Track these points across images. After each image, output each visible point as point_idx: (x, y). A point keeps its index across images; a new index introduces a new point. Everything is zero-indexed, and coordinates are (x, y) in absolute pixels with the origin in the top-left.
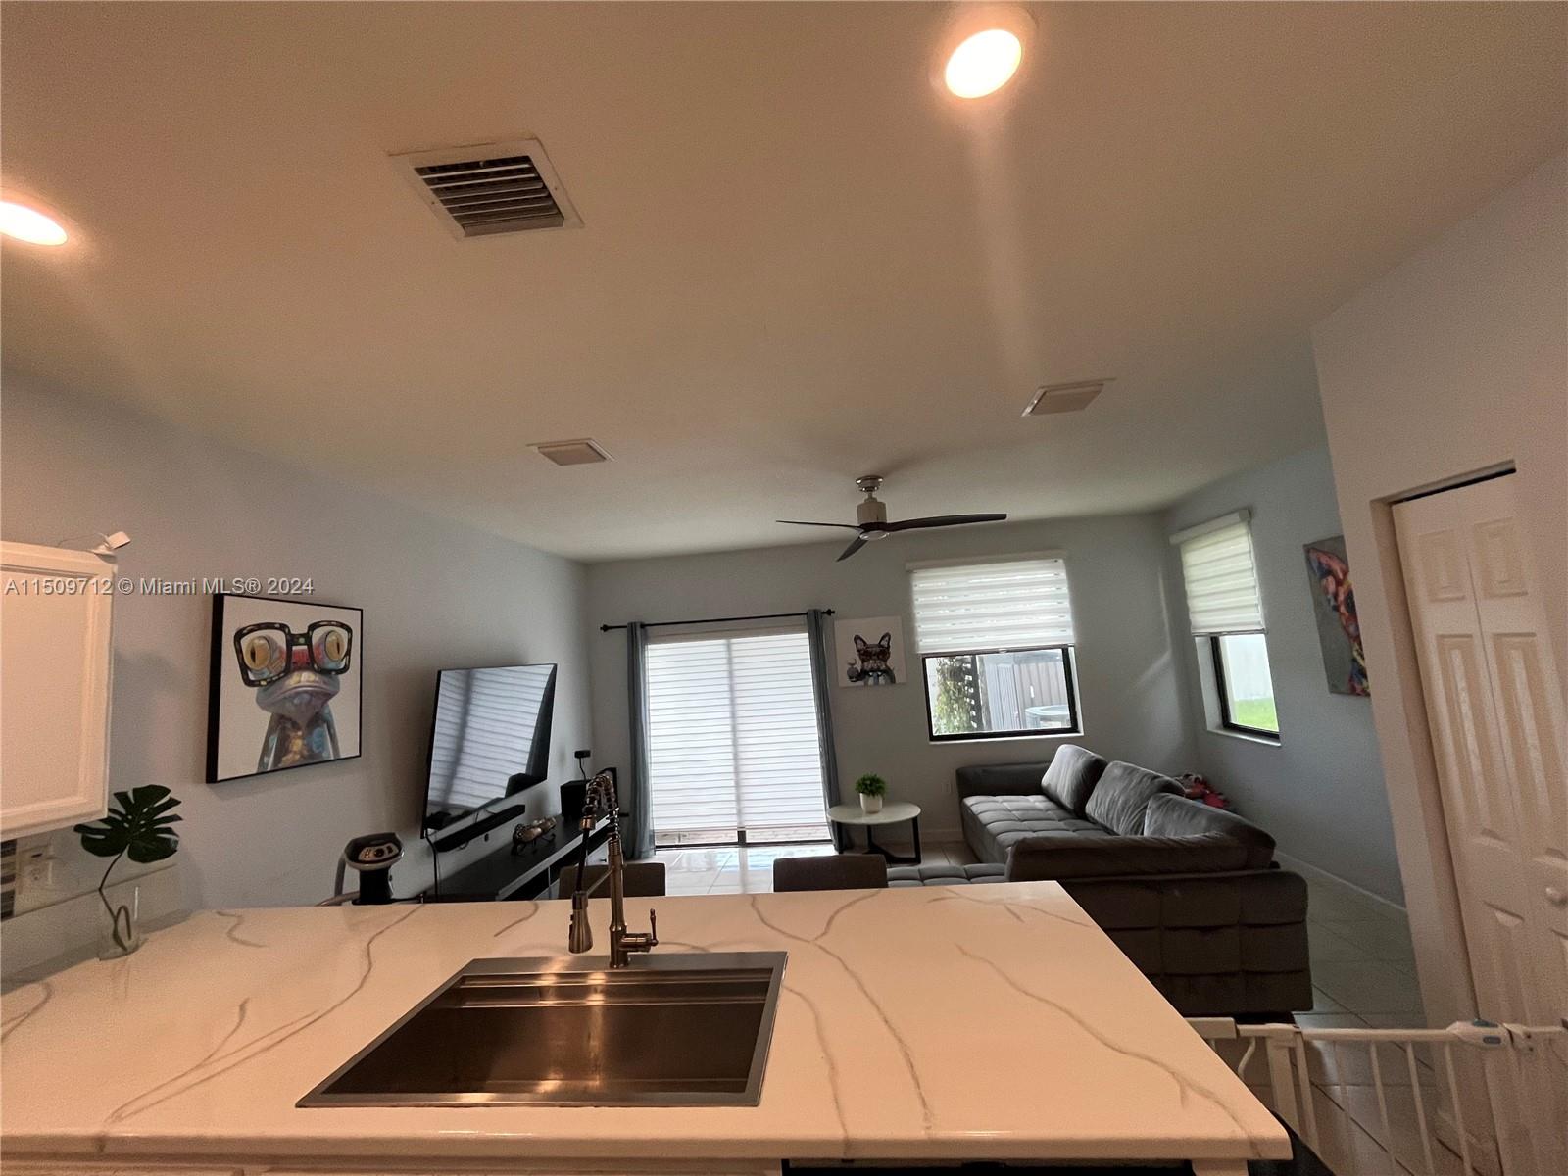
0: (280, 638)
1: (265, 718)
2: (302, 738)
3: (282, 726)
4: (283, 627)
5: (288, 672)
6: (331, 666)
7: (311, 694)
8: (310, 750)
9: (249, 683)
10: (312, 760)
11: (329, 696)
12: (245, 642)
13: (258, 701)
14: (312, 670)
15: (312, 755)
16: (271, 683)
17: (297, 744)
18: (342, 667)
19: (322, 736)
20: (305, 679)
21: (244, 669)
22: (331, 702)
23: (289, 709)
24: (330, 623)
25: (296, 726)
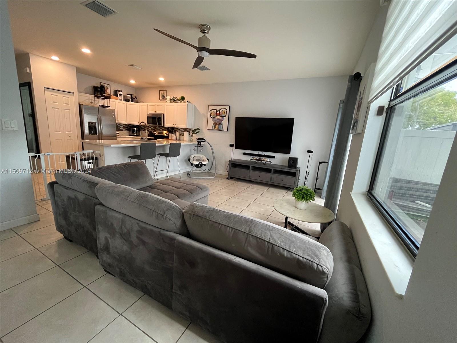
0: (215, 111)
1: (213, 122)
2: (218, 126)
3: (215, 124)
4: (216, 110)
5: (216, 116)
6: (223, 116)
7: (219, 120)
8: (219, 128)
9: (211, 117)
10: (219, 130)
11: (222, 120)
12: (211, 112)
13: (212, 120)
14: (220, 116)
15: (219, 129)
16: (214, 118)
17: (217, 127)
18: (225, 116)
19: (221, 127)
20: (218, 117)
21: (211, 115)
22: (222, 121)
23: (216, 122)
24: (223, 109)
25: (217, 124)
